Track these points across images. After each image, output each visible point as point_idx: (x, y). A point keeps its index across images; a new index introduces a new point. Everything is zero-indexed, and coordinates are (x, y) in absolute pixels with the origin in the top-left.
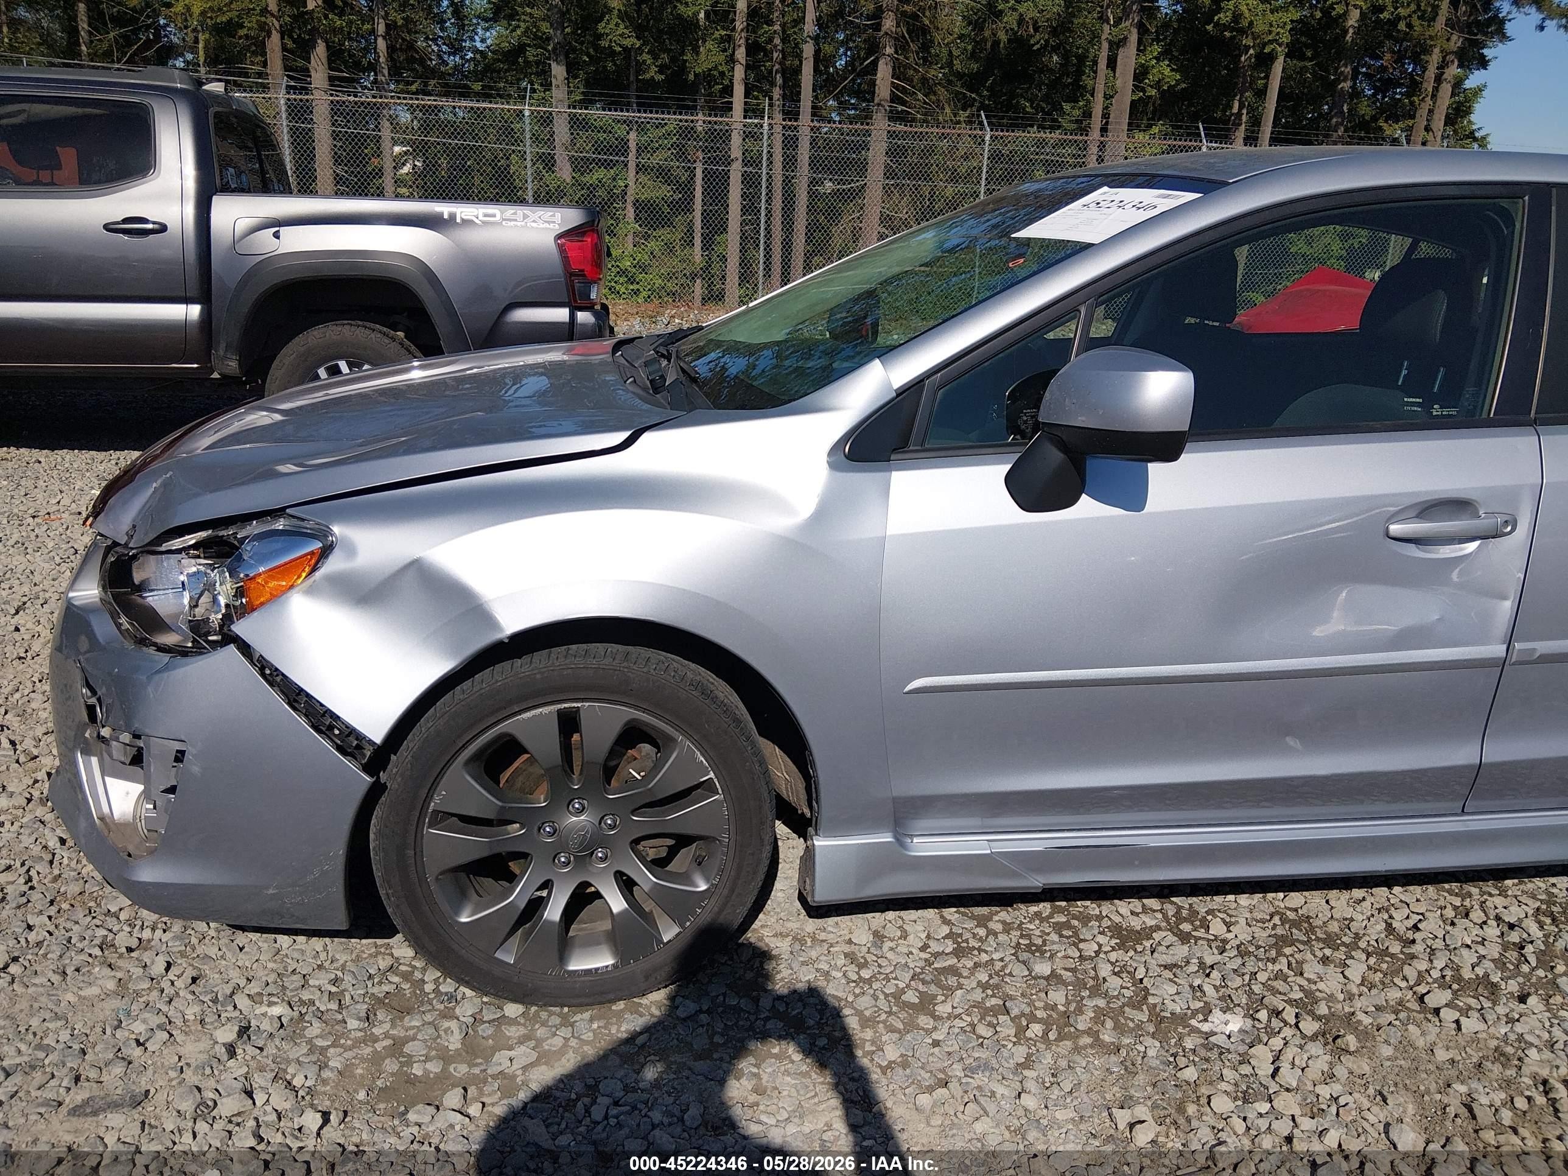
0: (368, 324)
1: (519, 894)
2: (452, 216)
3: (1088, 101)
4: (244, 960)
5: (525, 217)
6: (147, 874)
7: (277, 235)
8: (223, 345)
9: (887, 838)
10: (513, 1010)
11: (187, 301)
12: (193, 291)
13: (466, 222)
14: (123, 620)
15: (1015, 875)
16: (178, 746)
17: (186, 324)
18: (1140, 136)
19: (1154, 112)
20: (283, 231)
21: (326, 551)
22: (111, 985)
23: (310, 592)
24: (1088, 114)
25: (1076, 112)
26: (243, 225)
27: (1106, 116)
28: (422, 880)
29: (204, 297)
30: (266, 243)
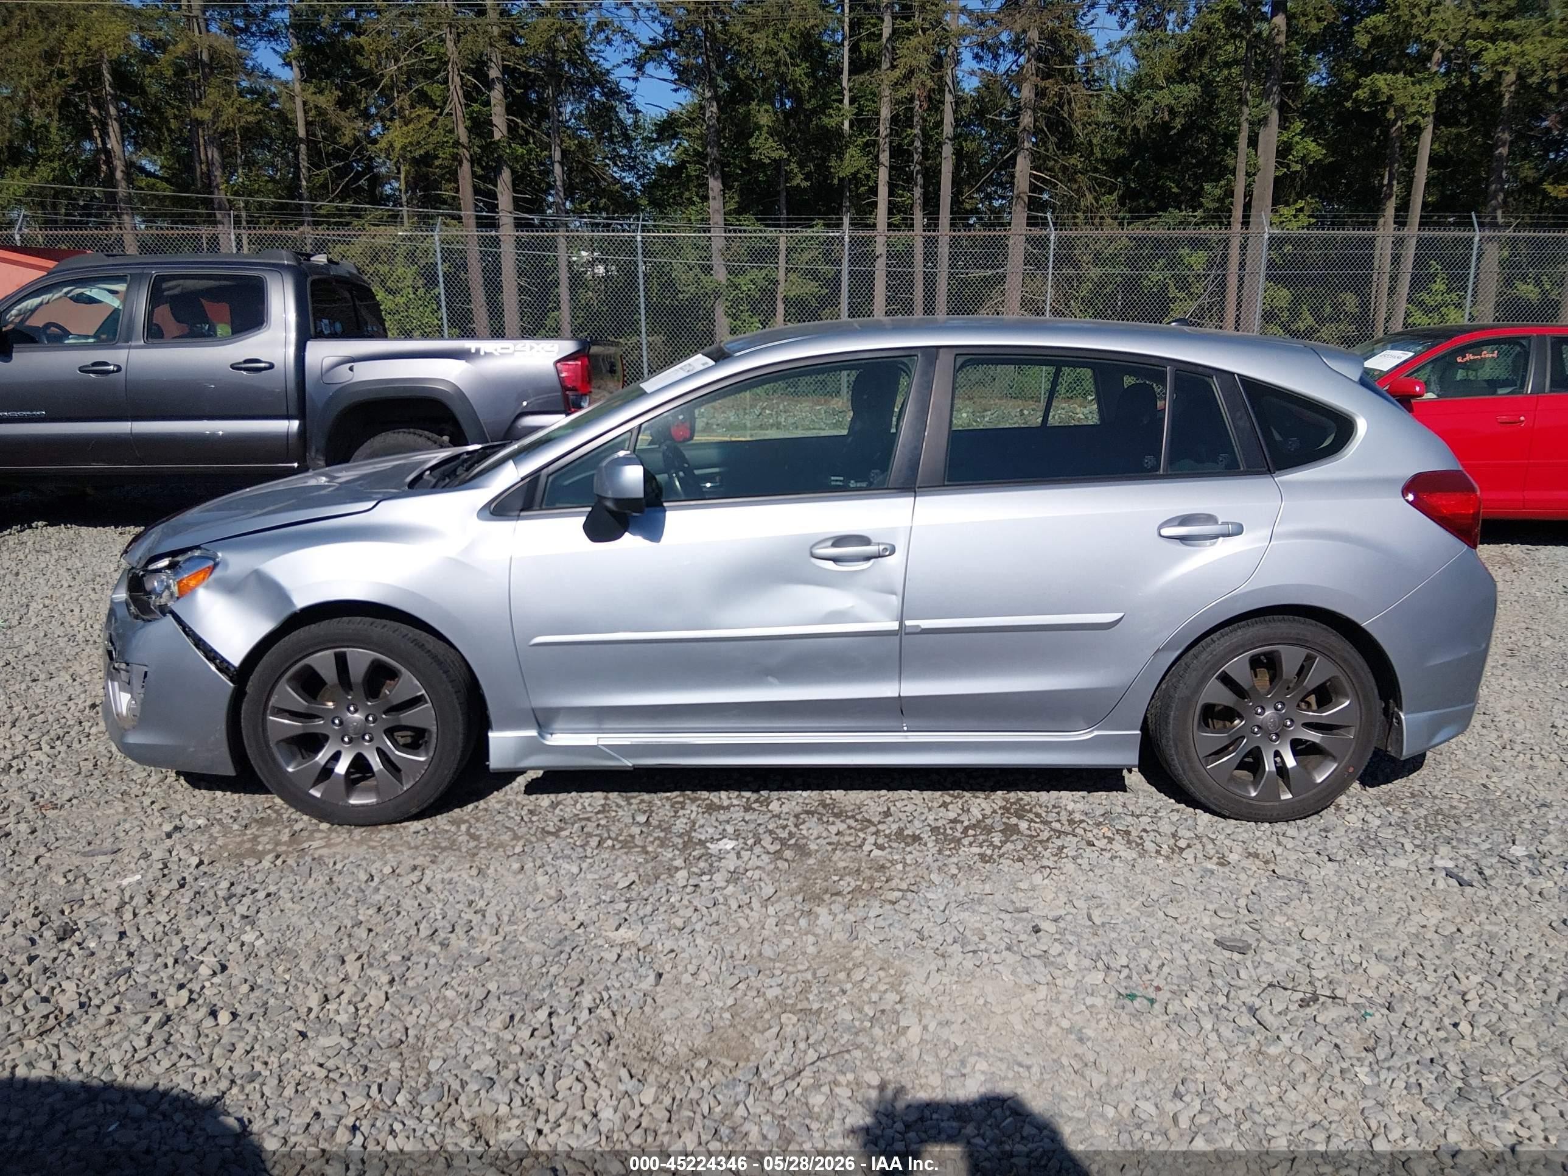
0: (420, 432)
1: (322, 757)
2: (478, 351)
3: (1229, 181)
4: (194, 801)
5: (532, 348)
6: (132, 739)
7: (351, 369)
8: (314, 449)
9: (533, 733)
10: (324, 826)
11: (288, 417)
12: (293, 411)
13: (487, 354)
14: (132, 608)
15: (612, 758)
16: (145, 669)
17: (287, 435)
18: (1285, 211)
19: (1302, 187)
20: (356, 365)
21: (216, 565)
22: (121, 810)
23: (207, 587)
24: (1230, 193)
25: (1218, 192)
26: (328, 362)
27: (1249, 194)
28: (268, 746)
29: (301, 414)
30: (344, 375)
